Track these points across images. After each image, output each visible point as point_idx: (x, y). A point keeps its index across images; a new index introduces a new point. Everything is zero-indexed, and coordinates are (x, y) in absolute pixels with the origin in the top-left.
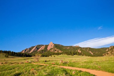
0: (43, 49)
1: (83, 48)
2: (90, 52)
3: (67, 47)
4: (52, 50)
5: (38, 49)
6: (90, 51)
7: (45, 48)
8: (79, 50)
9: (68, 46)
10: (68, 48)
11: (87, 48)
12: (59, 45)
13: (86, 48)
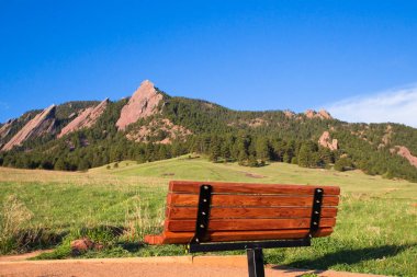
0: (89, 125)
1: (357, 127)
2: (403, 151)
3: (253, 115)
4: (144, 131)
5: (60, 124)
6: (405, 144)
7: (100, 120)
8: (326, 135)
9: (260, 114)
10: (258, 123)
11: (383, 126)
12: (200, 102)
13: (372, 125)
